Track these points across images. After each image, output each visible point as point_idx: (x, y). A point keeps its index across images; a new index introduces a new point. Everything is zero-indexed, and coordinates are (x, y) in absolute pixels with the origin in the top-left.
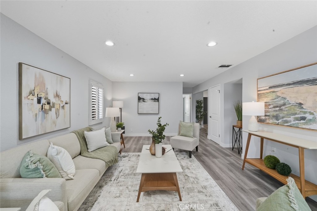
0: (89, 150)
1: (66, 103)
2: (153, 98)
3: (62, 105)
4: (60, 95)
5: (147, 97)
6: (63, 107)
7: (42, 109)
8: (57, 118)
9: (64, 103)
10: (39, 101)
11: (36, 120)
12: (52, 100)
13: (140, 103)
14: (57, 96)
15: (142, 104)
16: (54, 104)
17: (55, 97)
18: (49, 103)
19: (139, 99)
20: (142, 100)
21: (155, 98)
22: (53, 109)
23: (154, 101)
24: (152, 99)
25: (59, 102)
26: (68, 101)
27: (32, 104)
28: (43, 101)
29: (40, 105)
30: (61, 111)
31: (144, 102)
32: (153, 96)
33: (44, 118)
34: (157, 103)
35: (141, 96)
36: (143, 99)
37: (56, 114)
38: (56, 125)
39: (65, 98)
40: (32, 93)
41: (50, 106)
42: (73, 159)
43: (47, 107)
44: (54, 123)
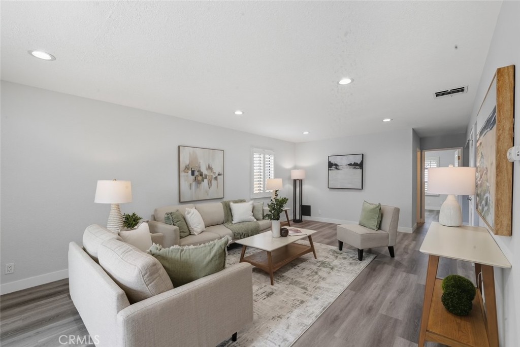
0: (233, 222)
1: (219, 175)
2: (353, 163)
3: (215, 176)
4: (213, 167)
5: (342, 162)
6: (216, 178)
7: (196, 180)
8: (209, 188)
9: (217, 175)
10: (193, 173)
11: (191, 188)
12: (205, 172)
13: (332, 171)
14: (209, 168)
15: (334, 172)
16: (206, 176)
17: (207, 169)
18: (201, 175)
19: (331, 165)
20: (334, 166)
21: (356, 162)
22: (205, 180)
23: (355, 168)
24: (350, 165)
25: (212, 174)
26: (221, 172)
27: (187, 176)
28: (196, 173)
29: (194, 177)
30: (214, 182)
31: (338, 169)
32: (353, 160)
33: (197, 187)
34: (359, 171)
35: (333, 161)
36: (336, 165)
37: (208, 184)
38: (208, 195)
39: (217, 169)
40: (187, 168)
41: (203, 177)
42: (206, 227)
43: (200, 178)
44: (207, 192)
